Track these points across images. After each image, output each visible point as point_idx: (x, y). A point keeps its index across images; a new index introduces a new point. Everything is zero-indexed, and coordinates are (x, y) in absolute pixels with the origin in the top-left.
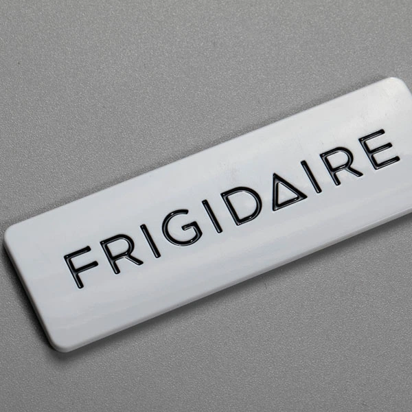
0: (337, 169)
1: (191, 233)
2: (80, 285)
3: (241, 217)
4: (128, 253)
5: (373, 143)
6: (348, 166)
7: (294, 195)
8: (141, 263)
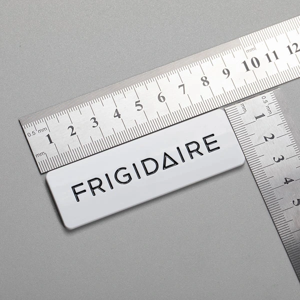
8: (104, 191)
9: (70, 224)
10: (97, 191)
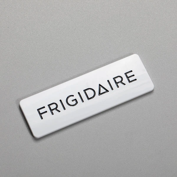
0: (118, 83)
1: (74, 102)
2: (42, 118)
3: (89, 97)
4: (56, 109)
5: (129, 75)
6: (121, 82)
7: (105, 91)
8: (60, 111)
9: (37, 135)
10: (54, 111)
